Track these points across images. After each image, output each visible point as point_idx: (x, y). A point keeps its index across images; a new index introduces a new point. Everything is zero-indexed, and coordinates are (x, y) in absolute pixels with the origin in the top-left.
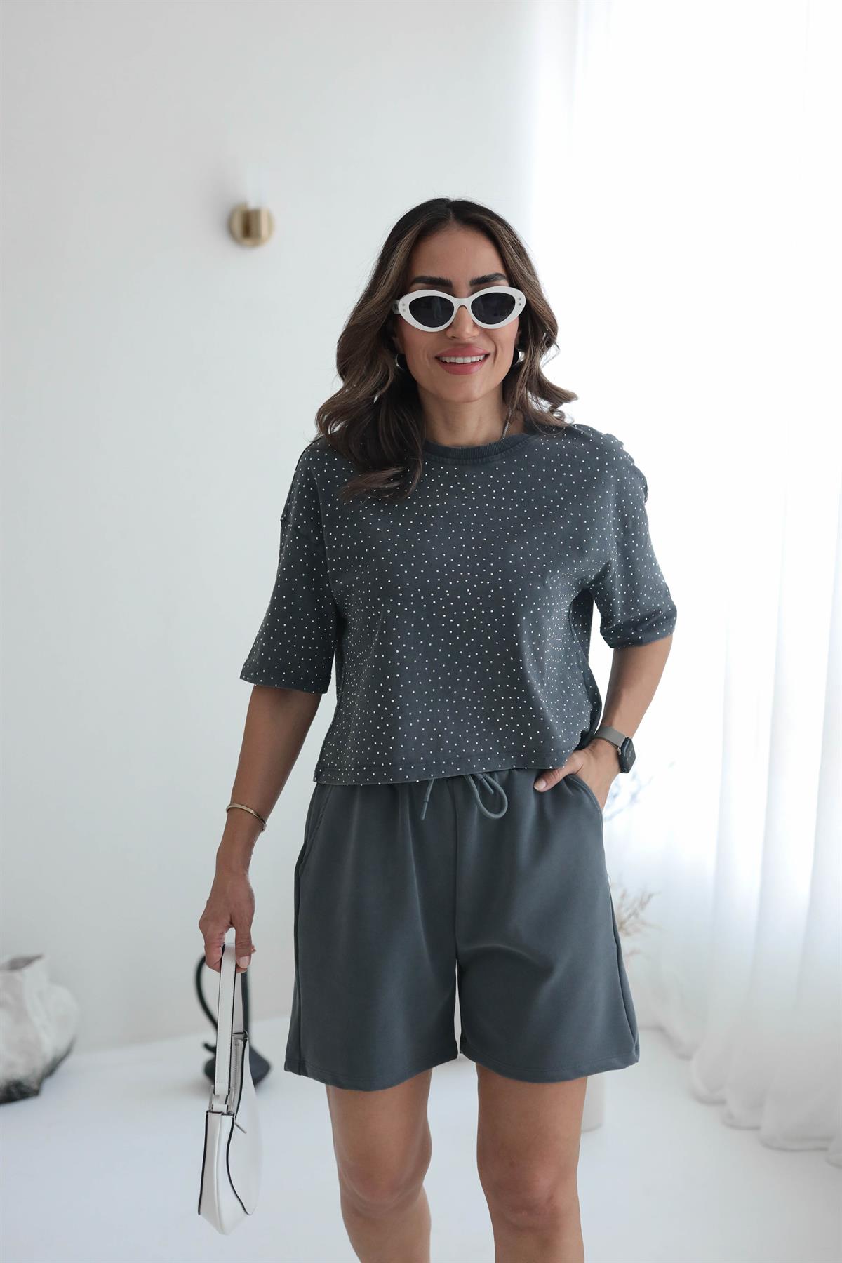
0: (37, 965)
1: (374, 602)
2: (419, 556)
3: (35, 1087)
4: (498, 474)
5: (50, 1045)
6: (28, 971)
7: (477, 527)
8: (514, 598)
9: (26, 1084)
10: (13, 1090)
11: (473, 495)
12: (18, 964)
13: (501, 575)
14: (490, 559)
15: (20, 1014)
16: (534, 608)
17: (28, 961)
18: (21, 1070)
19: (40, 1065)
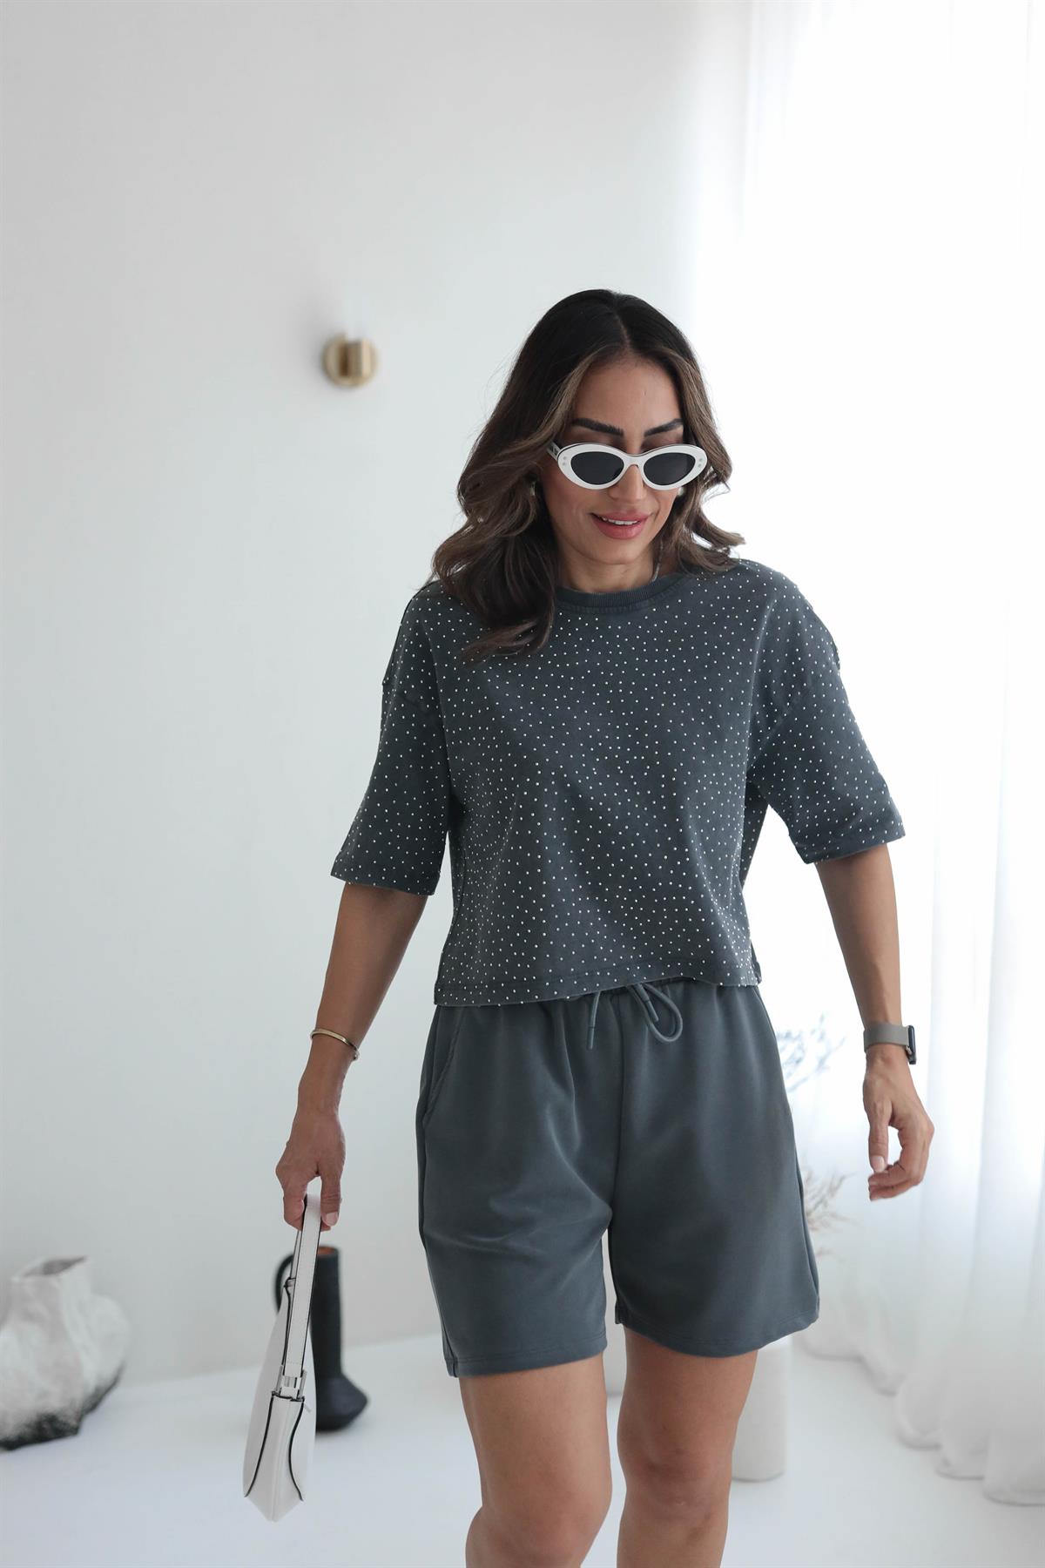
0: (78, 1269)
1: (507, 783)
2: (559, 727)
3: (73, 1423)
4: (648, 624)
5: (92, 1371)
6: (65, 1276)
7: (627, 686)
8: (674, 774)
9: (62, 1418)
10: (46, 1426)
11: (619, 649)
12: (54, 1268)
13: (658, 748)
14: (644, 728)
15: (56, 1330)
16: (700, 787)
17: (66, 1265)
18: (56, 1401)
19: (79, 1395)
